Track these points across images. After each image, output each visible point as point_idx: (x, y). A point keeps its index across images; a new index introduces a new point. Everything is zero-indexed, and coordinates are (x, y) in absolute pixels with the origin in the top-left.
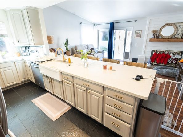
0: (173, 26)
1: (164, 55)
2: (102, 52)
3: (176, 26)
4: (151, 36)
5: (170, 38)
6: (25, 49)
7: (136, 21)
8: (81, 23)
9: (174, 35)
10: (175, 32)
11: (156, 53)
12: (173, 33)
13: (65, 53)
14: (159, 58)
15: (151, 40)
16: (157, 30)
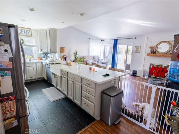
0: (167, 43)
1: (161, 69)
2: (106, 63)
3: (170, 43)
4: (149, 51)
5: (166, 54)
6: (44, 55)
7: (136, 38)
8: (90, 39)
9: (169, 51)
10: (169, 49)
11: (153, 67)
12: (168, 49)
13: (74, 61)
14: (157, 71)
15: (148, 55)
16: (154, 46)
